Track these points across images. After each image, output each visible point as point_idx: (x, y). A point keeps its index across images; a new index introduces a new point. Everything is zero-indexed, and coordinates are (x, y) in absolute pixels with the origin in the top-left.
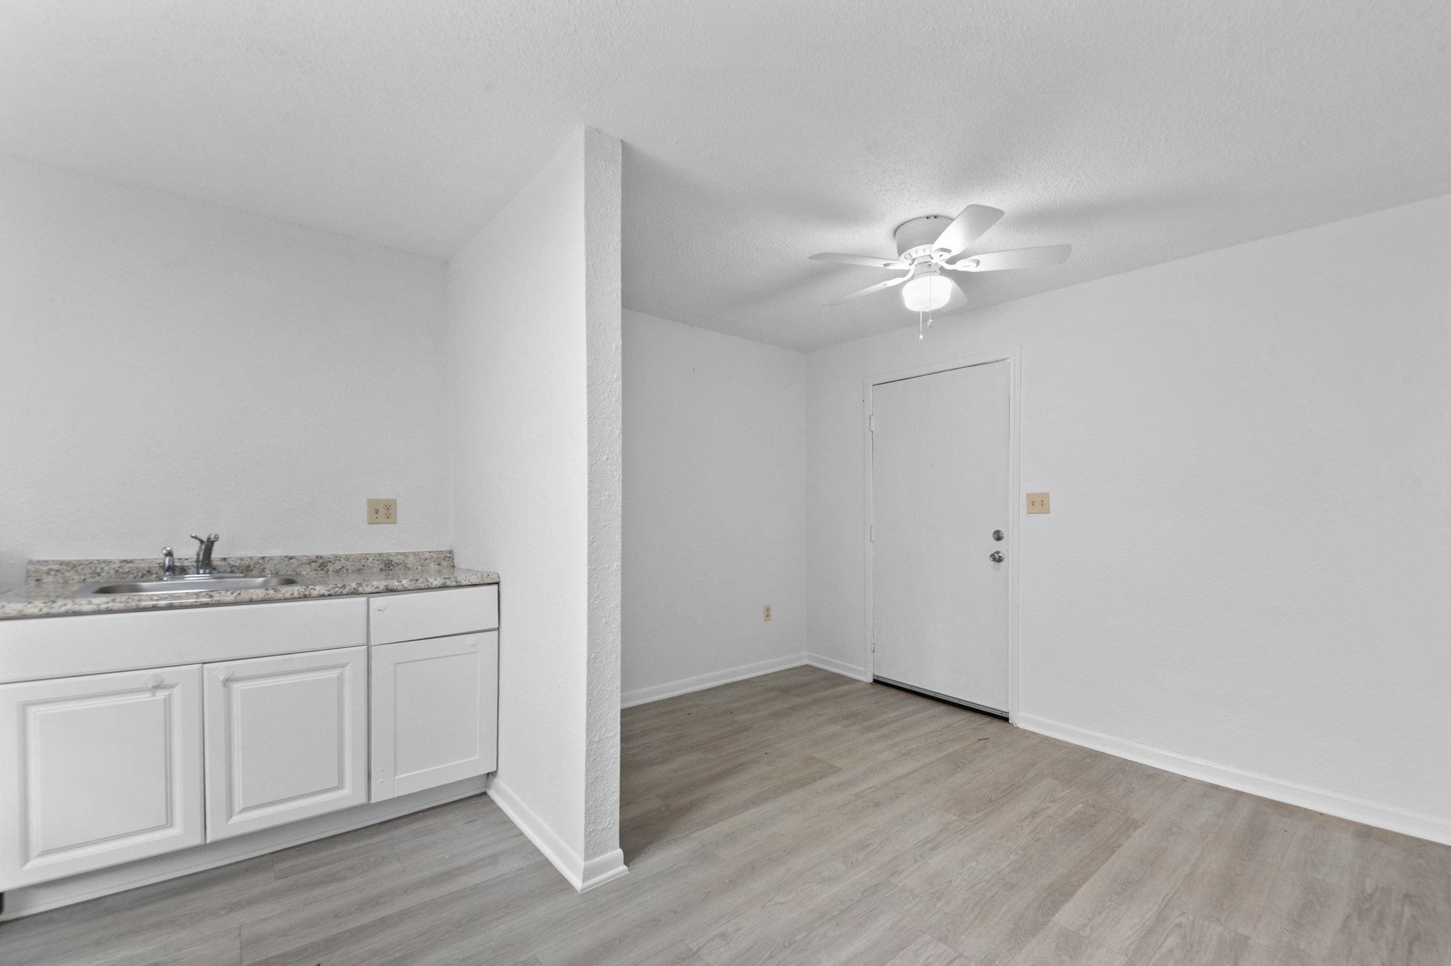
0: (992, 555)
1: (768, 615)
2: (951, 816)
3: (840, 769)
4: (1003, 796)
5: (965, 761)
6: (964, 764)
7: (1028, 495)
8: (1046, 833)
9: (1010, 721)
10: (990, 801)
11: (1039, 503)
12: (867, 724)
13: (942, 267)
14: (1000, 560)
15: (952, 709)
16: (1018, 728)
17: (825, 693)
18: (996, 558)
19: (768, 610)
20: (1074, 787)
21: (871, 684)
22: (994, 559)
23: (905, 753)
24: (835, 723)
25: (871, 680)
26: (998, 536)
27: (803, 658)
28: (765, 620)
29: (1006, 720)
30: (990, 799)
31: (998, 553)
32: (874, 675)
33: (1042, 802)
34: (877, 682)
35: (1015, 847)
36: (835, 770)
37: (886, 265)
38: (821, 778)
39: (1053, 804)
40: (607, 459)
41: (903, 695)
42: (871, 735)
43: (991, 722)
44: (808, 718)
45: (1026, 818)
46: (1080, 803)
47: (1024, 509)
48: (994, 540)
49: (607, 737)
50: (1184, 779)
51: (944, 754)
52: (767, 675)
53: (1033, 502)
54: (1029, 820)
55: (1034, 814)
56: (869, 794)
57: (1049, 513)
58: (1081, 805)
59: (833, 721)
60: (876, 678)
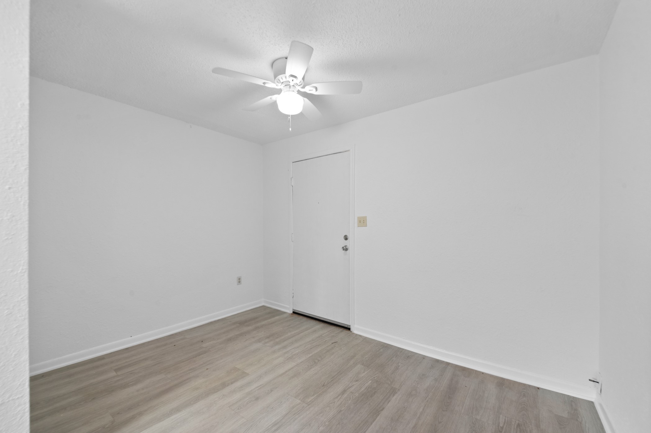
0: (343, 247)
1: (239, 282)
2: (298, 400)
3: (248, 374)
4: (332, 381)
5: (320, 359)
6: (319, 361)
7: (358, 218)
8: (346, 405)
9: (351, 330)
10: (323, 386)
11: (362, 222)
12: (277, 340)
13: (299, 90)
14: (346, 250)
15: (326, 325)
16: (354, 333)
17: (264, 323)
18: (345, 249)
19: (239, 279)
20: (370, 369)
21: (291, 314)
22: (344, 250)
23: (290, 357)
24: (259, 342)
25: (291, 312)
26: (346, 238)
27: (261, 302)
28: (238, 285)
29: (349, 329)
30: (324, 385)
31: (346, 246)
32: (293, 309)
33: (350, 383)
34: (294, 313)
35: (325, 420)
36: (244, 375)
37: (264, 83)
38: (232, 383)
39: (356, 383)
40: (10, 188)
41: (305, 319)
42: (277, 347)
43: (342, 331)
44: (246, 340)
45: (339, 396)
46: (370, 380)
47: (356, 225)
48: (344, 240)
49: (13, 400)
50: (424, 357)
51: (311, 355)
52: (238, 314)
53: (360, 221)
54: (341, 396)
55: (344, 392)
56: (256, 391)
57: (366, 226)
58: (371, 381)
59: (259, 341)
60: (294, 311)
